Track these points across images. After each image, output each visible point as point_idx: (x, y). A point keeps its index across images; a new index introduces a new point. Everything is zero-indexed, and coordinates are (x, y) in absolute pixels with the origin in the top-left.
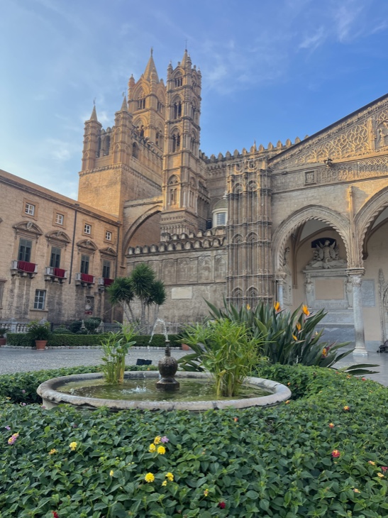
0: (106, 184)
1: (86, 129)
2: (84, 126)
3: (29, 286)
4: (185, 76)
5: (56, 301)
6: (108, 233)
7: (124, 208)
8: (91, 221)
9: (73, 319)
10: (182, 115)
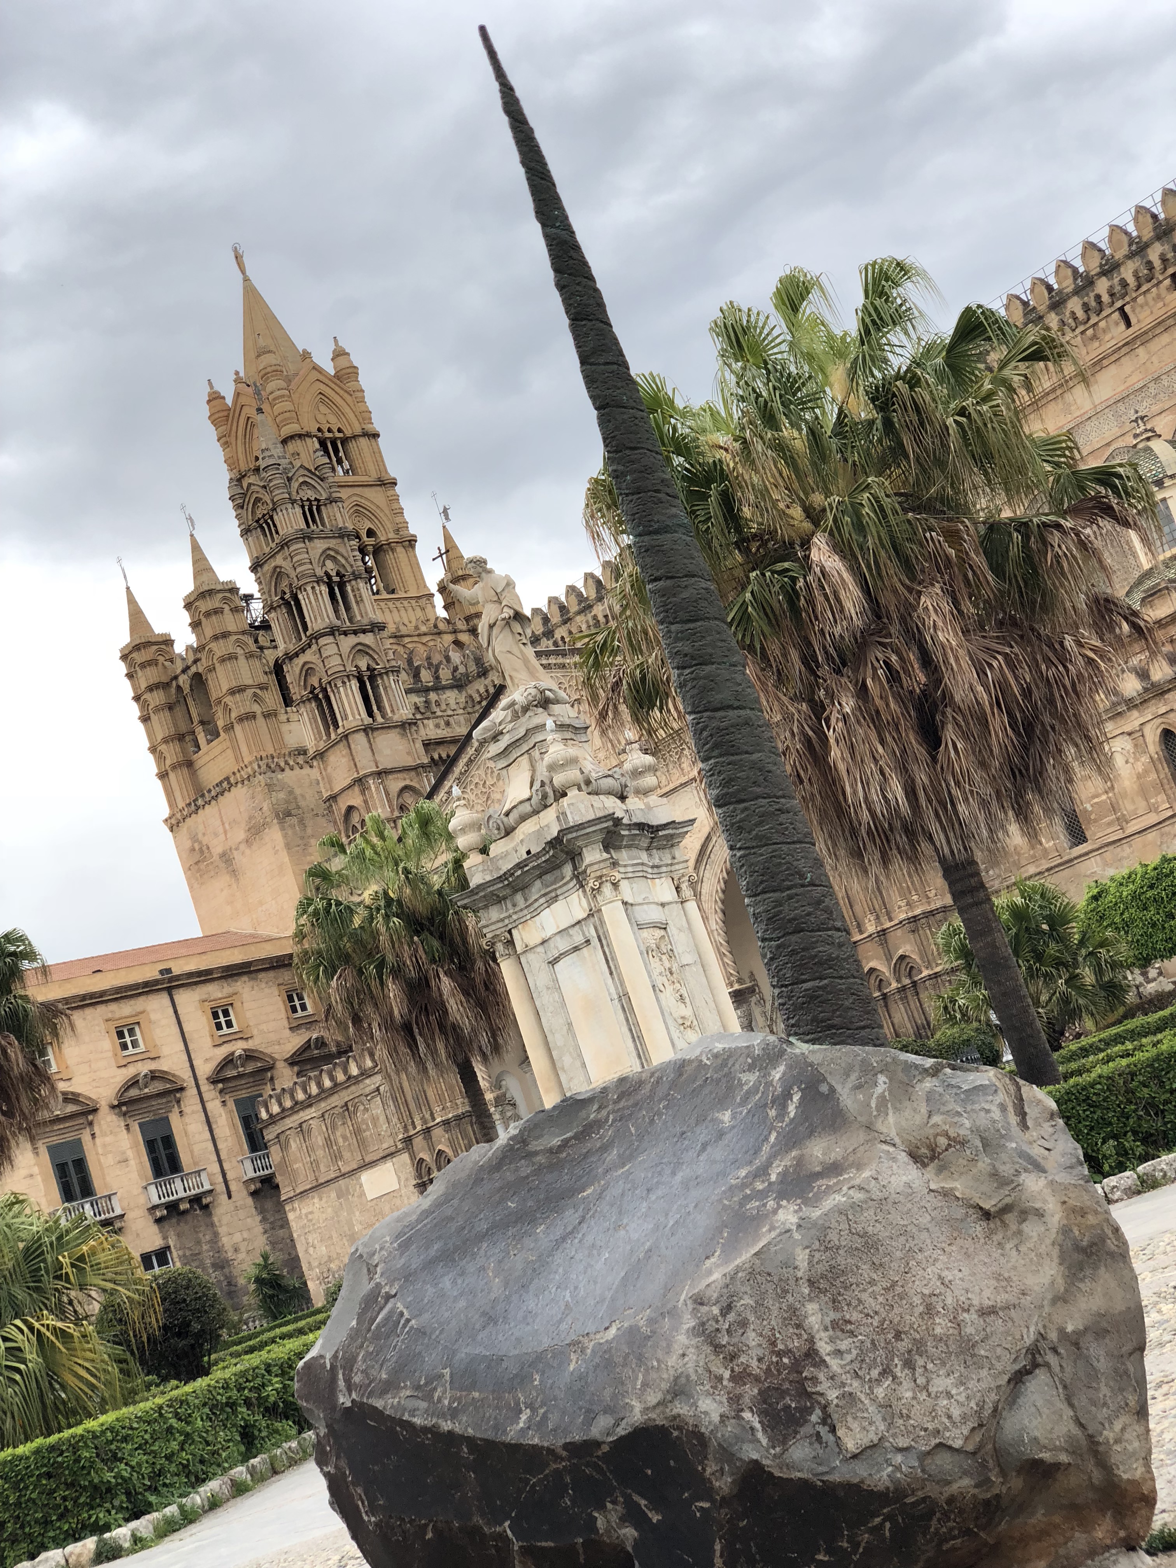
0: (242, 835)
6: (294, 994)
8: (227, 991)
10: (310, 631)
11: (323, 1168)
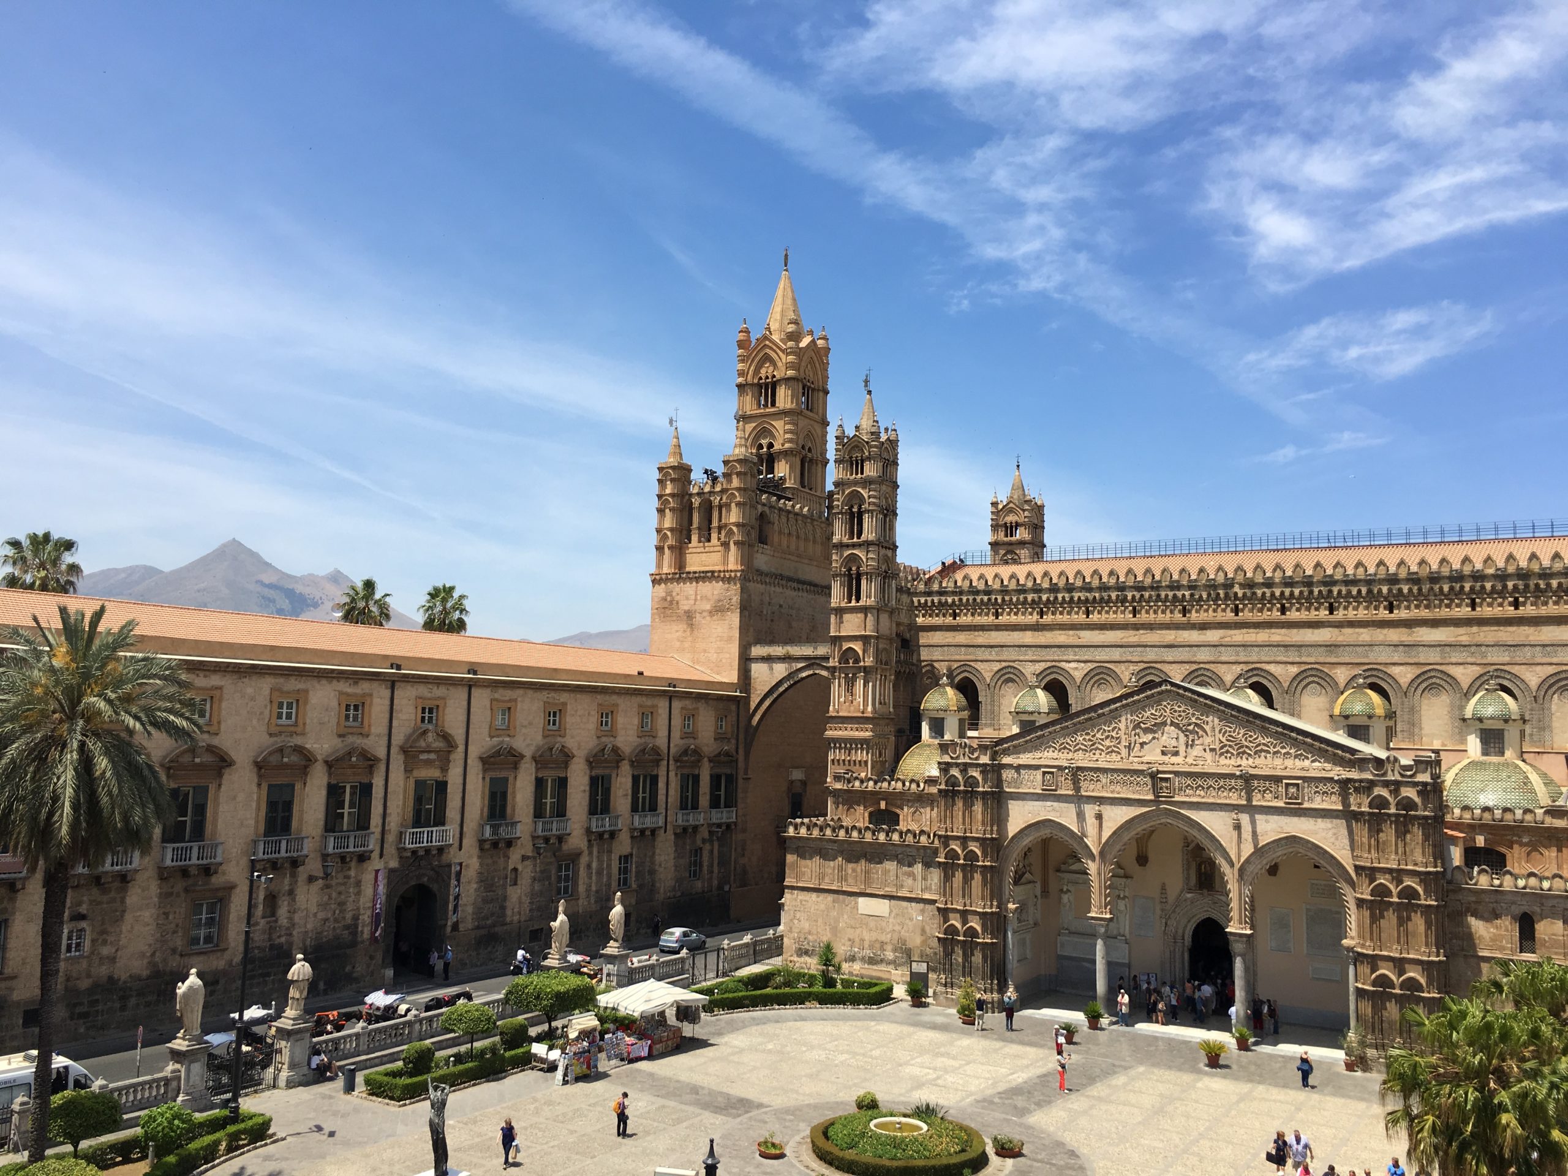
0: (708, 607)
1: (660, 481)
2: (657, 475)
3: (610, 852)
4: (869, 458)
5: (647, 869)
6: (720, 719)
7: (745, 660)
8: (694, 706)
9: (672, 894)
10: (864, 537)
11: (827, 880)
